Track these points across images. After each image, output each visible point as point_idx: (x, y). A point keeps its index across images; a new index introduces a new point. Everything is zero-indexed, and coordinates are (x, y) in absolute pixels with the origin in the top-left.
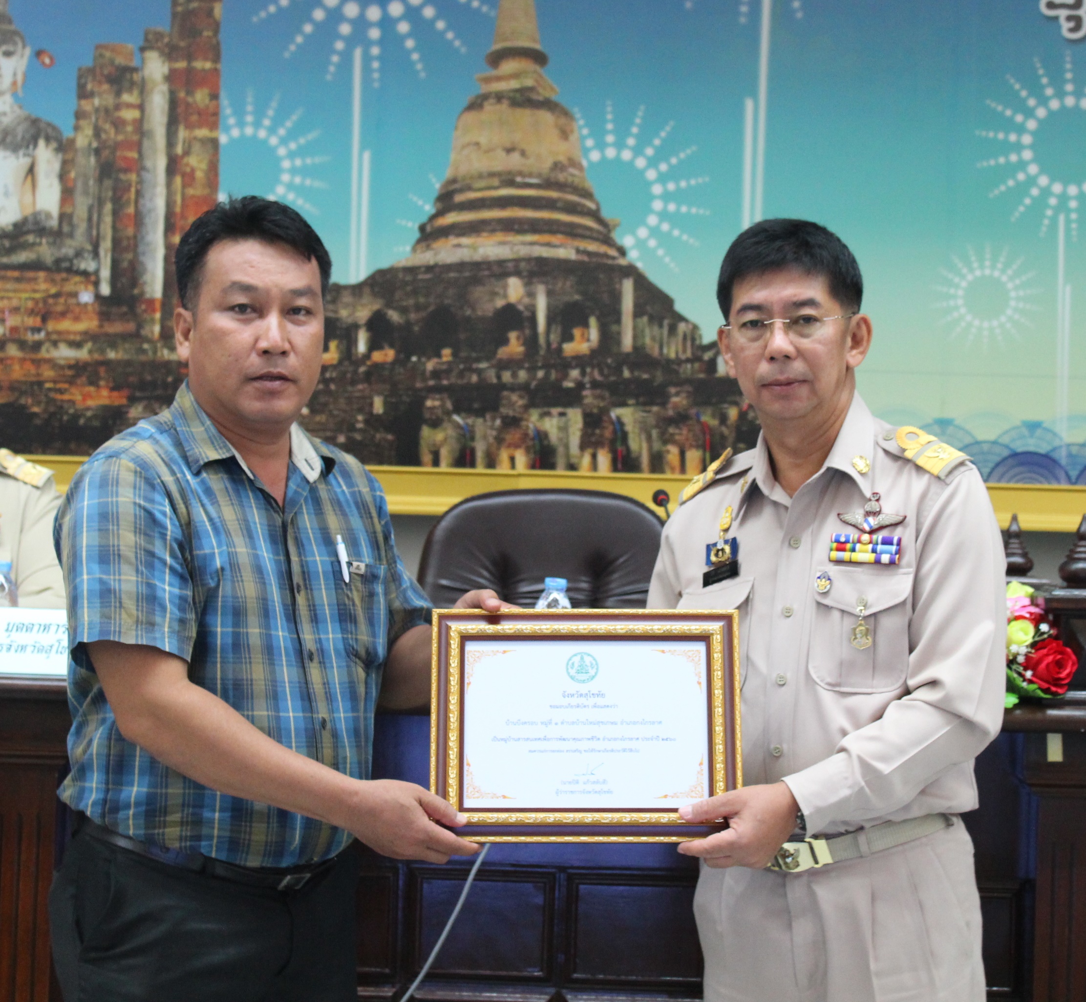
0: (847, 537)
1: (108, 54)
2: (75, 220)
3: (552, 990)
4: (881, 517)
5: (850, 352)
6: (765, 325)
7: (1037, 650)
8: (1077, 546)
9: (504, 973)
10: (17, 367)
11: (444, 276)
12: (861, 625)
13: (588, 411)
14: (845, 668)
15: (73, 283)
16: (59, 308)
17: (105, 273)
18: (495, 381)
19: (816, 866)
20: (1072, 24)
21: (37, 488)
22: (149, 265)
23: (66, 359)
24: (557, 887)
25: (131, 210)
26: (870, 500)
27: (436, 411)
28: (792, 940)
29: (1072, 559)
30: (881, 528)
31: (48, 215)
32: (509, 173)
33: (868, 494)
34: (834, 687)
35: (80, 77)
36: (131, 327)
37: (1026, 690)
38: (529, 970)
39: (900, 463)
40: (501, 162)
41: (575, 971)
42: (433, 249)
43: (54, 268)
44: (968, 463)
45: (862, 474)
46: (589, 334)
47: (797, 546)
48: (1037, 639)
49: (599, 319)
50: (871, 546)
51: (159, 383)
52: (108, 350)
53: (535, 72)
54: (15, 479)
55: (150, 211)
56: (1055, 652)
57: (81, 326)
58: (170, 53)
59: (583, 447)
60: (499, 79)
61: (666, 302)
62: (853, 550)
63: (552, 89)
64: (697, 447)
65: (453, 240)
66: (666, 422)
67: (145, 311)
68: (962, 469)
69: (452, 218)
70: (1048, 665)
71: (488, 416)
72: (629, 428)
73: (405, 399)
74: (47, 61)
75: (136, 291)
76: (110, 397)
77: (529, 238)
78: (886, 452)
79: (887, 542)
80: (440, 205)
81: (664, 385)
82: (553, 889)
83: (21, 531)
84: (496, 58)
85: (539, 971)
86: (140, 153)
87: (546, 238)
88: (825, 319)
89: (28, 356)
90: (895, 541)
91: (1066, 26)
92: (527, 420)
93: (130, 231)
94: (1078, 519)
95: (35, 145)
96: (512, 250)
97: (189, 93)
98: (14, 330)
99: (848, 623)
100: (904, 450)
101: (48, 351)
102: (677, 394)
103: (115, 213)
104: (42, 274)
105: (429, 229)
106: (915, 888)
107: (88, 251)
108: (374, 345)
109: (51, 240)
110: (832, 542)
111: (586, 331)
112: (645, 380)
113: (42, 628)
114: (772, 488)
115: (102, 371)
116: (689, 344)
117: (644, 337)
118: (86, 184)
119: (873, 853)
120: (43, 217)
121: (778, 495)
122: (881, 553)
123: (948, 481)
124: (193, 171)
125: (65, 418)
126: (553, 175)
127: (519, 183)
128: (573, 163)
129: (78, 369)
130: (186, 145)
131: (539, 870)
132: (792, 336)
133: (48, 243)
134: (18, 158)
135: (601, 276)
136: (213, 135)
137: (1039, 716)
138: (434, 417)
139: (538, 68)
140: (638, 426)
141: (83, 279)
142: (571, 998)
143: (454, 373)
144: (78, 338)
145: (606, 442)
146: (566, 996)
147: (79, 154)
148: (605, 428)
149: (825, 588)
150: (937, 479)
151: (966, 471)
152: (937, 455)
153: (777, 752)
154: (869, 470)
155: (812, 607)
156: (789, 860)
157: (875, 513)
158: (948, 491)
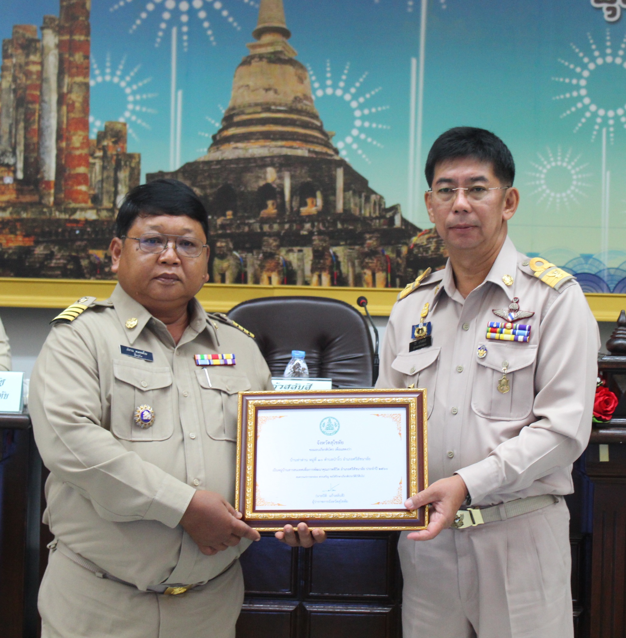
0: (498, 324)
1: (21, 31)
3: (297, 603)
4: (519, 313)
5: (504, 210)
6: (453, 192)
8: (617, 330)
9: (268, 592)
11: (227, 166)
12: (504, 379)
13: (316, 249)
14: (494, 404)
15: (1, 172)
17: (20, 165)
18: (259, 230)
19: (474, 525)
20: (610, 13)
22: (47, 160)
25: (36, 126)
26: (512, 302)
27: (223, 249)
28: (458, 570)
29: (614, 338)
30: (519, 319)
32: (267, 104)
33: (511, 298)
34: (487, 416)
35: (4, 45)
36: (36, 198)
38: (283, 590)
39: (532, 280)
40: (262, 97)
41: (311, 592)
42: (221, 150)
44: (573, 280)
45: (508, 286)
46: (316, 202)
47: (468, 329)
49: (322, 193)
50: (512, 330)
51: (54, 232)
52: (22, 213)
53: (283, 42)
55: (47, 127)
56: (604, 395)
57: (5, 198)
58: (59, 30)
59: (313, 271)
60: (261, 46)
61: (363, 182)
62: (501, 332)
63: (293, 52)
64: (383, 271)
65: (233, 145)
66: (364, 255)
67: (44, 188)
68: (569, 284)
69: (232, 131)
70: (600, 403)
71: (255, 252)
72: (341, 259)
75: (39, 176)
76: (23, 241)
77: (280, 143)
78: (524, 273)
79: (522, 328)
80: (225, 123)
81: (362, 233)
84: (259, 34)
85: (289, 591)
86: (41, 91)
87: (290, 143)
88: (489, 189)
90: (527, 328)
91: (606, 13)
92: (279, 254)
93: (35, 140)
94: (618, 314)
96: (269, 150)
97: (71, 55)
99: (497, 377)
100: (534, 272)
102: (370, 238)
103: (26, 128)
105: (218, 138)
106: (534, 540)
107: (9, 152)
110: (488, 327)
111: (315, 200)
112: (351, 230)
114: (454, 293)
115: (18, 225)
116: (377, 207)
117: (350, 203)
118: (8, 111)
119: (508, 518)
121: (457, 297)
122: (518, 335)
123: (560, 291)
124: (74, 103)
126: (293, 105)
127: (273, 110)
128: (306, 97)
129: (4, 224)
130: (70, 86)
132: (469, 198)
135: (324, 166)
136: (86, 80)
137: (597, 433)
138: (222, 253)
139: (284, 39)
140: (346, 258)
141: (6, 169)
142: (308, 608)
143: (234, 226)
144: (3, 205)
145: (327, 268)
146: (305, 606)
147: (4, 92)
148: (327, 259)
149: (483, 355)
150: (553, 290)
151: (572, 285)
152: (554, 275)
153: (450, 455)
154: (512, 283)
155: (474, 367)
156: (457, 521)
157: (515, 310)
158: (560, 298)
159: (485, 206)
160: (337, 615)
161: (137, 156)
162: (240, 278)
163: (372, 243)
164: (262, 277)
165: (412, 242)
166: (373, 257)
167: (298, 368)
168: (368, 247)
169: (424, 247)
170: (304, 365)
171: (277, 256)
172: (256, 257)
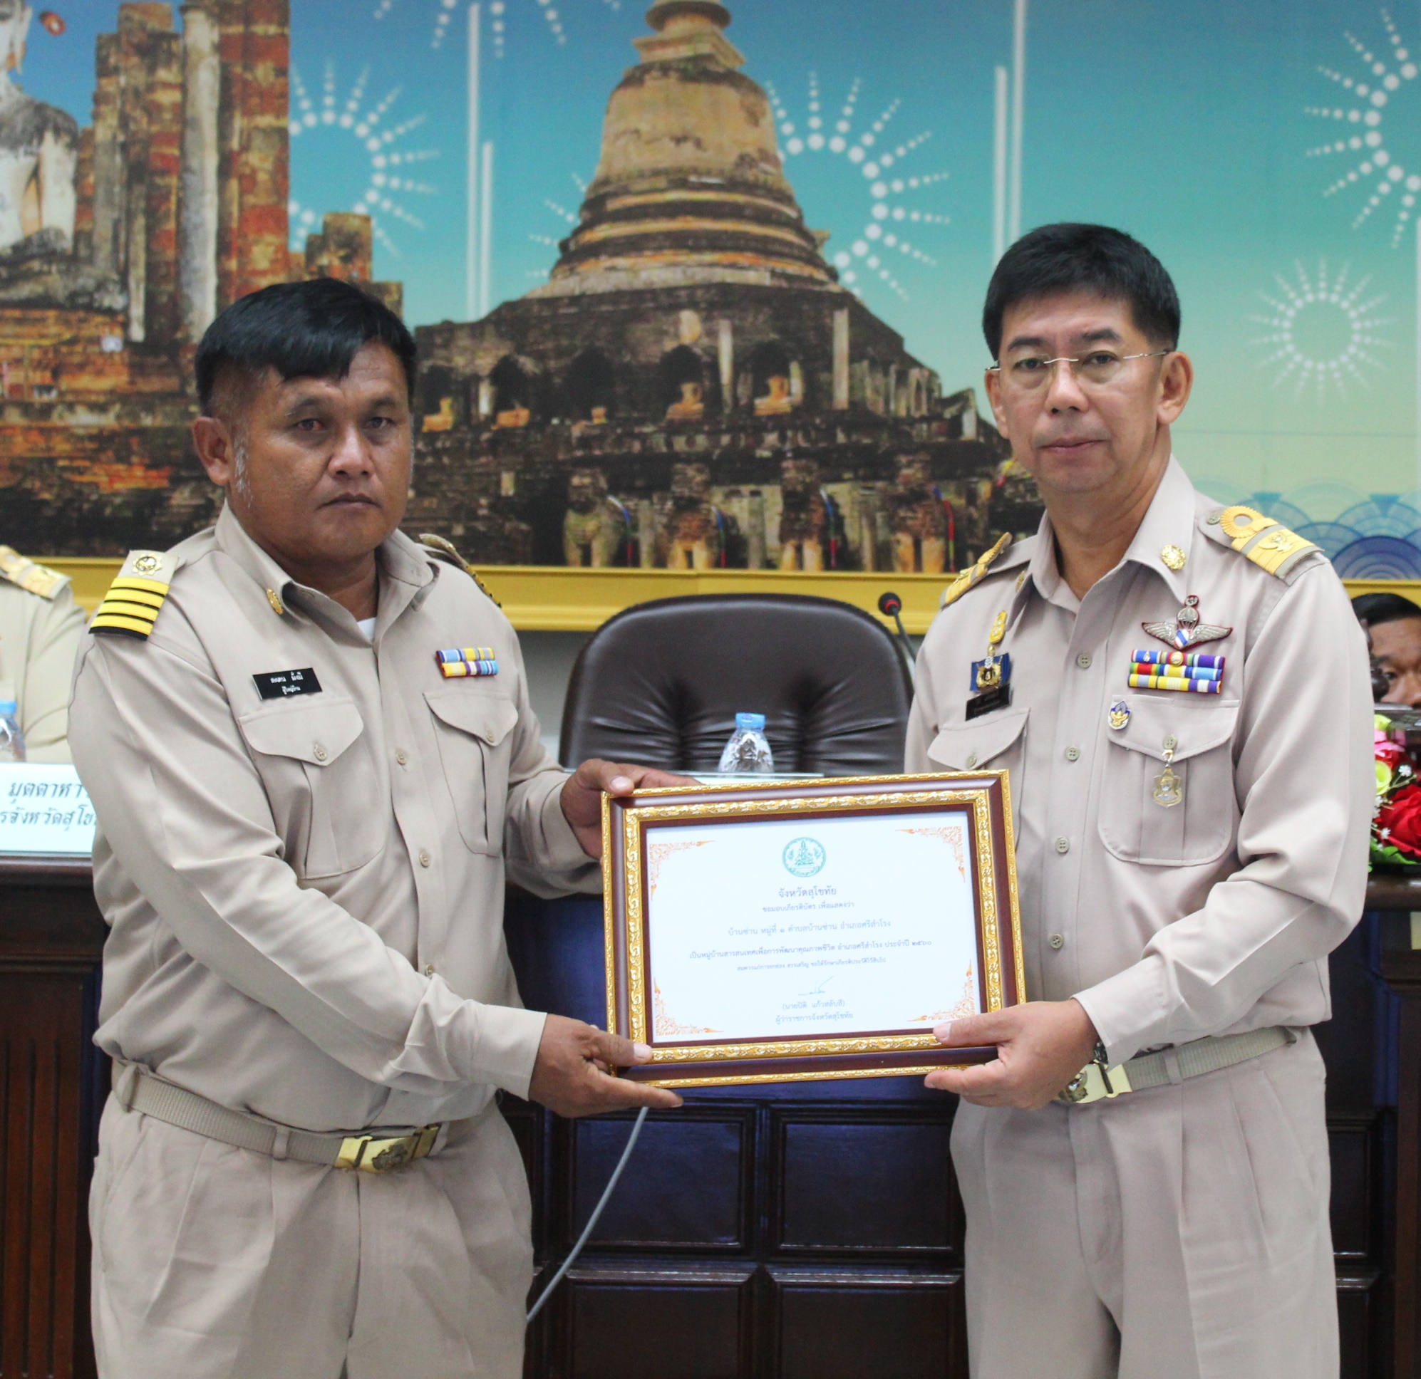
0: (1153, 655)
1: (137, 16)
2: (96, 240)
3: (753, 1266)
4: (1198, 629)
5: (1161, 403)
6: (1046, 367)
7: (1395, 801)
9: (689, 1244)
10: (19, 439)
11: (593, 309)
12: (1167, 774)
13: (790, 488)
14: (1146, 832)
15: (95, 325)
16: (76, 359)
17: (137, 311)
18: (664, 449)
19: (1110, 1096)
21: (48, 600)
22: (196, 299)
23: (86, 427)
24: (758, 1127)
25: (171, 225)
26: (1185, 605)
27: (585, 491)
28: (1076, 1193)
30: (1198, 644)
31: (59, 234)
32: (680, 170)
33: (1182, 598)
34: (1132, 857)
35: (99, 48)
36: (173, 383)
37: (1382, 855)
38: (722, 1238)
39: (1227, 555)
40: (669, 156)
41: (783, 1241)
42: (578, 274)
43: (68, 305)
44: (1318, 555)
45: (1175, 571)
46: (790, 385)
47: (1087, 665)
48: (1395, 786)
49: (803, 365)
50: (1183, 668)
52: (143, 415)
53: (714, 34)
54: (19, 587)
55: (197, 227)
56: (1418, 804)
57: (106, 383)
58: (221, 14)
59: (783, 538)
60: (664, 44)
61: (892, 340)
62: (1161, 673)
63: (736, 57)
64: (937, 535)
65: (605, 262)
66: (896, 502)
68: (1309, 564)
69: (603, 232)
70: (1410, 821)
71: (656, 498)
72: (845, 511)
73: (544, 475)
74: (55, 26)
75: (179, 335)
76: (144, 478)
77: (708, 257)
78: (1209, 540)
79: (1206, 663)
80: (587, 215)
81: (891, 454)
82: (752, 1131)
83: (28, 659)
84: (660, 17)
85: (734, 1241)
86: (182, 148)
87: (730, 257)
88: (1125, 358)
89: (34, 424)
90: (1216, 662)
92: (708, 502)
93: (170, 254)
95: (41, 140)
96: (684, 273)
97: (248, 67)
98: (15, 388)
99: (1151, 770)
100: (1232, 539)
101: (61, 417)
102: (909, 465)
103: (150, 230)
104: (51, 314)
105: (572, 246)
106: (1242, 1127)
107: (114, 281)
108: (500, 404)
109: (63, 267)
110: (1132, 661)
111: (786, 381)
112: (866, 447)
113: (59, 790)
114: (1054, 589)
115: (135, 442)
116: (924, 397)
117: (863, 388)
118: (110, 193)
119: (1184, 1080)
120: (52, 237)
121: (1062, 596)
122: (1197, 679)
123: (1289, 581)
124: (254, 172)
125: (86, 506)
126: (738, 173)
127: (693, 183)
128: (766, 156)
129: (103, 439)
130: (245, 137)
131: (733, 1105)
132: (1082, 380)
133: (60, 272)
134: (16, 157)
135: (806, 307)
136: (281, 123)
137: (1400, 888)
138: (583, 499)
139: (716, 28)
140: (857, 508)
141: (107, 320)
142: (778, 1276)
143: (609, 441)
144: (102, 399)
145: (815, 530)
146: (770, 1273)
147: (100, 151)
148: (814, 511)
149: (1121, 724)
150: (1274, 578)
151: (1315, 566)
152: (1275, 546)
153: (1056, 944)
154: (1183, 565)
155: (1104, 749)
156: (1073, 1088)
157: (1191, 623)
158: (1289, 595)
159: (1118, 396)
160: (840, 1291)
161: (394, 289)
162: (625, 555)
163: (914, 474)
164: (672, 553)
165: (1000, 472)
166: (915, 506)
167: (750, 750)
168: (906, 483)
169: (1027, 482)
170: (762, 745)
171: (705, 506)
172: (657, 507)
